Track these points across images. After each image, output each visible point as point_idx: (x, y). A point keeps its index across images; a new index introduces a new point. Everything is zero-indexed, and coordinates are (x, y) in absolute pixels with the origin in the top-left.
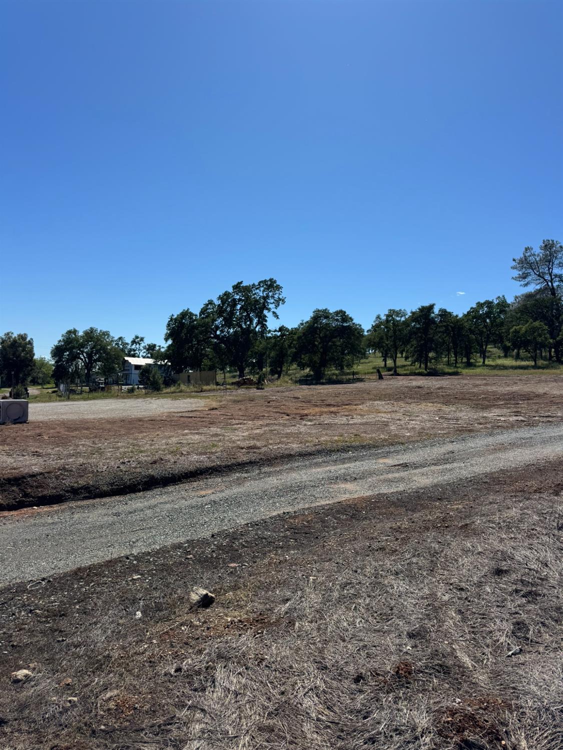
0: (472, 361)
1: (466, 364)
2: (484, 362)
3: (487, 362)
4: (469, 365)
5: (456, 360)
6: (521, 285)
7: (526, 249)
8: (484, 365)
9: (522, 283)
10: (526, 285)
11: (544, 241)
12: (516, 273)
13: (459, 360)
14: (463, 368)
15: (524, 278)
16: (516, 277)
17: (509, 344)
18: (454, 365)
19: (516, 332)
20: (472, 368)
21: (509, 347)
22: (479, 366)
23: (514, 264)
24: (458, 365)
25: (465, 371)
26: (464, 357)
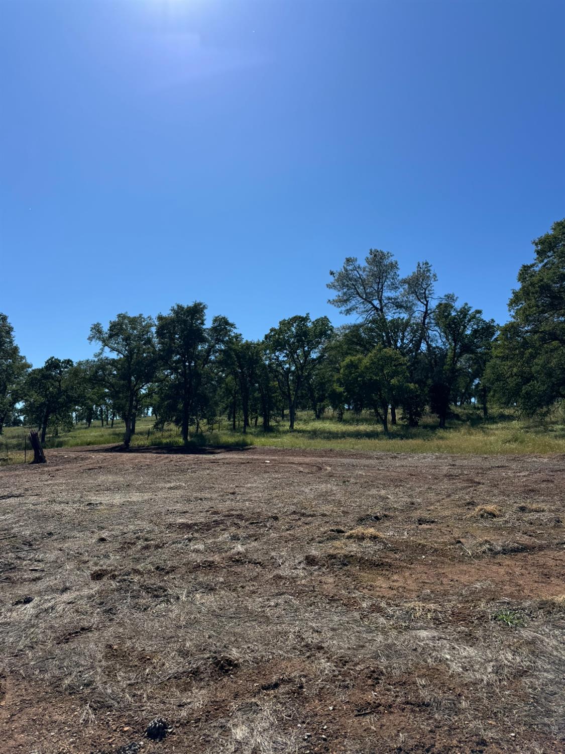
0: (272, 423)
1: (263, 429)
2: (292, 426)
3: (296, 426)
4: (267, 430)
5: (246, 421)
6: (341, 313)
7: (348, 260)
8: (292, 430)
9: (343, 309)
10: (348, 312)
11: (371, 252)
12: (334, 294)
13: (251, 422)
14: (257, 435)
15: (346, 301)
16: (333, 300)
17: (341, 389)
18: (243, 430)
19: (352, 366)
20: (272, 434)
21: (341, 393)
22: (285, 432)
23: (331, 279)
24: (248, 430)
25: (259, 442)
26: (261, 415)
